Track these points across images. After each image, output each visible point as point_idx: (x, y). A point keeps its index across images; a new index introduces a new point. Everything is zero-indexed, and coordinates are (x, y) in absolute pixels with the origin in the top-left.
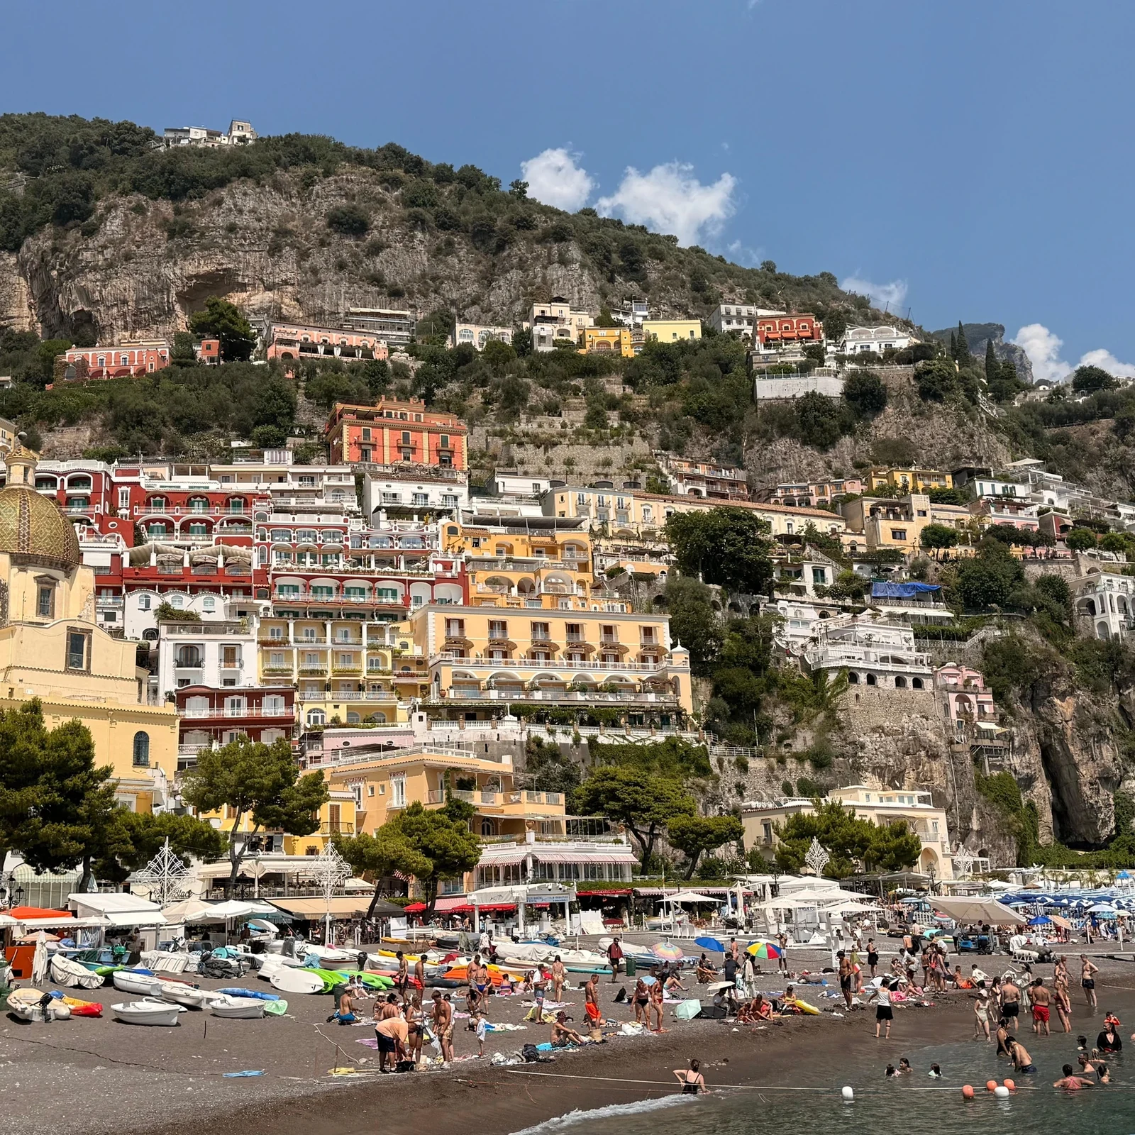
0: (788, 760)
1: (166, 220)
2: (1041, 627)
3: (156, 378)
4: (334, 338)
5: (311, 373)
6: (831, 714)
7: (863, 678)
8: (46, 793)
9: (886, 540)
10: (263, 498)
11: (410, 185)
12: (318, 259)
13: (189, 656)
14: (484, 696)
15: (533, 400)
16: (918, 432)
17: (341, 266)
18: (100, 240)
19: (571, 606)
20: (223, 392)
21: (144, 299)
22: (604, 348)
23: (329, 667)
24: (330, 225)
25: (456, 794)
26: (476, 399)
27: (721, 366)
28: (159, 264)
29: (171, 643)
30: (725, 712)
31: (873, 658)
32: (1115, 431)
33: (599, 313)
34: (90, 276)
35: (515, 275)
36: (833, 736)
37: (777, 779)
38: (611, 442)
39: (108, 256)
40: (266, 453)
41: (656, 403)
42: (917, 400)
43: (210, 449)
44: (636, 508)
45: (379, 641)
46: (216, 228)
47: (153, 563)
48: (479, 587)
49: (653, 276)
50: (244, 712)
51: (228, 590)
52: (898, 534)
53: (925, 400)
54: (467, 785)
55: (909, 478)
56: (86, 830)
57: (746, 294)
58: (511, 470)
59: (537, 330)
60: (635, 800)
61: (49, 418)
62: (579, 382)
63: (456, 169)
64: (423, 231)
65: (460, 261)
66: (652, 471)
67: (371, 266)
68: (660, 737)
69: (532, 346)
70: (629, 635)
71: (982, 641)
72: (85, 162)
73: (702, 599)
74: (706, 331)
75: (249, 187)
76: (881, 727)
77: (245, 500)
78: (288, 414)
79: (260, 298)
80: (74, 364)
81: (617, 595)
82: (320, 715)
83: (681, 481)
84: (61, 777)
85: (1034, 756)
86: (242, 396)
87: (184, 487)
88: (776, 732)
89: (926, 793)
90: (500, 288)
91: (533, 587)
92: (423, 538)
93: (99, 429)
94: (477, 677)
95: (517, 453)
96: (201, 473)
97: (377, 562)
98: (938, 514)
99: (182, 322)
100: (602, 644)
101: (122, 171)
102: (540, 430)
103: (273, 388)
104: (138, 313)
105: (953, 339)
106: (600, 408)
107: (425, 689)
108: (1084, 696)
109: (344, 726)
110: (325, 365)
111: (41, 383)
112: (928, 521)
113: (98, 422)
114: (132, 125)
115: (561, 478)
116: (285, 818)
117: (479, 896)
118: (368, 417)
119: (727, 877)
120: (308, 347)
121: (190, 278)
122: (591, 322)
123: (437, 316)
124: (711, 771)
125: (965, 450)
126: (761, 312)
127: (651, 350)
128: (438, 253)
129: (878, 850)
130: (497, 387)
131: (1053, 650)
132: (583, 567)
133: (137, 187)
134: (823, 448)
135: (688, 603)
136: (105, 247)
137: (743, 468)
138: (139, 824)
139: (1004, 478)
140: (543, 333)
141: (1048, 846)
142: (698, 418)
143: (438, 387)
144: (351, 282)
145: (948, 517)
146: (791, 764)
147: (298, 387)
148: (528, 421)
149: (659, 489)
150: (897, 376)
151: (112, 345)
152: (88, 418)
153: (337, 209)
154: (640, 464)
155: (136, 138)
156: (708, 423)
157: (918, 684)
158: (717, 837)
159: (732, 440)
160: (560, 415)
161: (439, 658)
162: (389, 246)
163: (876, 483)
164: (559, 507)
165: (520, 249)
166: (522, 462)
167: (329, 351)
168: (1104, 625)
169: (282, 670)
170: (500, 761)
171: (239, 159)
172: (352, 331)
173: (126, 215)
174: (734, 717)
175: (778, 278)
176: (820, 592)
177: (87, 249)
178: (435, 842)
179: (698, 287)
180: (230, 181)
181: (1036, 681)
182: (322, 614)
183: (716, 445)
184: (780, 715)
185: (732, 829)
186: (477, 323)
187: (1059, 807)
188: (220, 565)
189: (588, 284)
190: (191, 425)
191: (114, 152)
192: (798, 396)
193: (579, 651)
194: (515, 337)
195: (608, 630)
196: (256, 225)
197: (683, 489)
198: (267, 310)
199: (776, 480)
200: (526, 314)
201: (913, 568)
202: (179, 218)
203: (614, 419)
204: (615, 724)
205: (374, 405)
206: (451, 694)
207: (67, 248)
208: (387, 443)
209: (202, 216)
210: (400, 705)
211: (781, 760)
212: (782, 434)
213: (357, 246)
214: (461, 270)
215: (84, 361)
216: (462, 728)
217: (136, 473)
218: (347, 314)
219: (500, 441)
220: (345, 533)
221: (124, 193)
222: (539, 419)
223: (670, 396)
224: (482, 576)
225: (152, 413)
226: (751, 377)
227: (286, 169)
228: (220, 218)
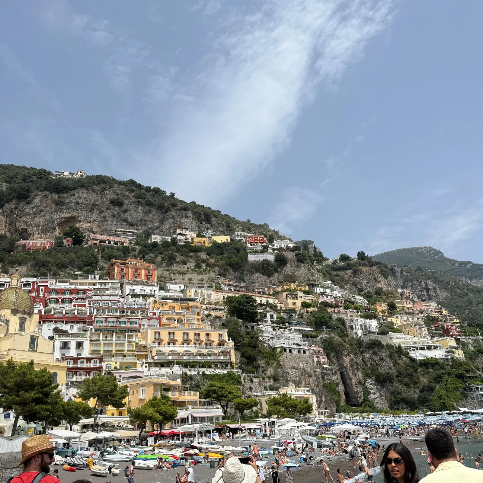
0: (266, 379)
1: (55, 200)
2: (338, 334)
3: (50, 251)
4: (111, 238)
5: (103, 250)
6: (278, 362)
7: (288, 350)
8: (37, 394)
9: (291, 306)
10: (91, 291)
11: (137, 192)
12: (106, 214)
13: (65, 345)
14: (167, 358)
15: (178, 260)
16: (297, 272)
17: (114, 216)
18: (32, 205)
19: (195, 327)
20: (73, 255)
21: (46, 225)
22: (200, 244)
23: (114, 349)
24: (110, 203)
25: (163, 393)
26: (159, 259)
27: (237, 250)
28: (52, 213)
29: (59, 341)
30: (245, 362)
31: (290, 344)
32: (352, 273)
33: (197, 233)
34: (28, 217)
35: (171, 221)
36: (279, 370)
37: (262, 385)
38: (203, 273)
39: (34, 211)
40: (89, 276)
41: (217, 261)
42: (296, 262)
43: (68, 274)
44: (213, 294)
45: (131, 340)
46: (72, 203)
47: (52, 313)
48: (164, 321)
49: (214, 222)
50: (85, 365)
51: (78, 322)
52: (294, 304)
53: (298, 262)
54: (167, 390)
55: (295, 286)
56: (50, 407)
57: (242, 229)
58: (172, 282)
59: (179, 237)
60: (222, 394)
61: (12, 263)
62: (192, 254)
63: (152, 188)
64: (141, 206)
65: (153, 216)
66: (217, 283)
67: (124, 217)
68: (225, 372)
69: (176, 243)
70: (214, 337)
71: (322, 338)
72: (28, 180)
73: (237, 324)
74: (231, 240)
75: (84, 190)
76: (294, 367)
77: (84, 291)
78: (96, 263)
79: (86, 225)
80: (21, 245)
81: (209, 323)
82: (110, 366)
83: (225, 286)
84: (42, 388)
85: (338, 376)
86: (80, 257)
87: (63, 287)
88: (261, 369)
89: (308, 389)
90: (166, 224)
91: (182, 320)
92: (145, 304)
93: (30, 267)
94: (164, 352)
95: (173, 276)
96: (67, 282)
97: (131, 312)
98: (306, 298)
99: (58, 232)
100: (206, 340)
101: (41, 184)
102: (180, 269)
103: (91, 254)
104: (43, 229)
105: (304, 245)
106: (199, 262)
107: (146, 356)
108: (352, 356)
109: (119, 370)
110: (108, 247)
111: (9, 252)
112: (302, 300)
113: (29, 265)
114: (44, 170)
115: (188, 285)
116: (114, 402)
117: (181, 429)
118: (124, 264)
119: (253, 419)
120: (102, 241)
121: (62, 218)
122: (195, 236)
123: (145, 232)
124: (242, 383)
125: (311, 278)
126: (248, 234)
127: (215, 245)
128: (146, 213)
129: (300, 408)
130: (166, 255)
131: (342, 341)
132: (198, 314)
133: (46, 189)
134: (269, 276)
135: (233, 325)
136: (33, 208)
137: (244, 282)
138: (65, 405)
139: (323, 287)
140: (181, 239)
141: (344, 405)
142: (230, 266)
143: (147, 255)
144: (117, 221)
145: (308, 299)
146: (267, 380)
147: (98, 254)
148: (177, 266)
149: (219, 288)
150: (290, 255)
151: (33, 239)
152: (26, 264)
153: (113, 198)
154: (213, 281)
155: (45, 174)
156: (233, 268)
157: (304, 352)
158: (250, 405)
159: (241, 273)
160: (187, 264)
161: (152, 345)
162: (130, 210)
163: (285, 288)
164: (188, 294)
165: (173, 212)
166: (175, 279)
167: (110, 243)
168: (356, 333)
169: (98, 350)
170: (176, 381)
171: (81, 182)
172: (117, 236)
173: (41, 198)
174: (248, 364)
175: (252, 224)
176: (273, 322)
177: (27, 208)
178: (163, 410)
179: (228, 226)
180: (77, 188)
181: (338, 351)
182: (111, 331)
183: (236, 275)
184: (262, 363)
185: (255, 403)
186: (158, 235)
187: (346, 392)
188: (76, 314)
189: (194, 224)
190: (62, 266)
191: (38, 178)
192: (261, 260)
193: (198, 342)
194: (171, 239)
195: (208, 335)
196: (86, 202)
197: (226, 288)
198: (88, 229)
199: (255, 286)
200: (174, 233)
201: (299, 314)
202: (59, 199)
203: (204, 266)
204: (210, 367)
205: (126, 260)
206: (156, 358)
207: (20, 208)
208: (130, 273)
209: (68, 199)
210: (138, 362)
211: (264, 379)
212: (256, 272)
213: (119, 210)
214: (153, 218)
215: (25, 244)
216: (160, 370)
217: (46, 282)
218: (116, 231)
219: (167, 273)
220: (119, 303)
221: (41, 191)
222: (180, 265)
223: (221, 259)
224: (165, 317)
225: (49, 262)
226: (247, 254)
227: (96, 185)
228: (73, 200)
